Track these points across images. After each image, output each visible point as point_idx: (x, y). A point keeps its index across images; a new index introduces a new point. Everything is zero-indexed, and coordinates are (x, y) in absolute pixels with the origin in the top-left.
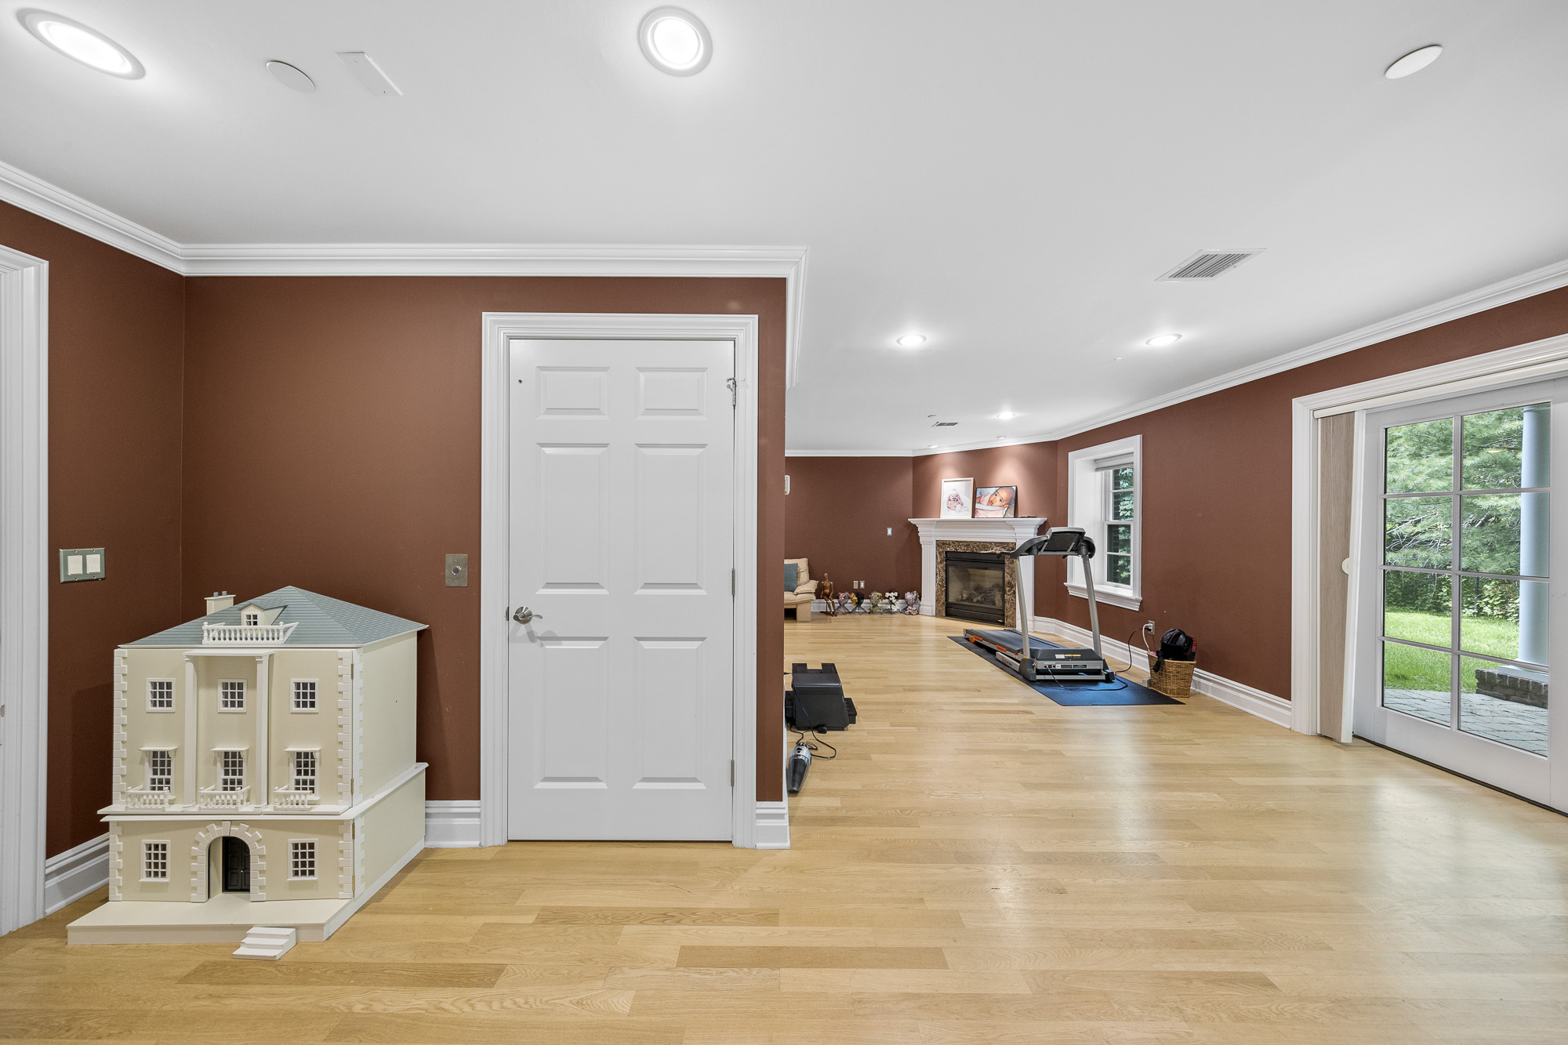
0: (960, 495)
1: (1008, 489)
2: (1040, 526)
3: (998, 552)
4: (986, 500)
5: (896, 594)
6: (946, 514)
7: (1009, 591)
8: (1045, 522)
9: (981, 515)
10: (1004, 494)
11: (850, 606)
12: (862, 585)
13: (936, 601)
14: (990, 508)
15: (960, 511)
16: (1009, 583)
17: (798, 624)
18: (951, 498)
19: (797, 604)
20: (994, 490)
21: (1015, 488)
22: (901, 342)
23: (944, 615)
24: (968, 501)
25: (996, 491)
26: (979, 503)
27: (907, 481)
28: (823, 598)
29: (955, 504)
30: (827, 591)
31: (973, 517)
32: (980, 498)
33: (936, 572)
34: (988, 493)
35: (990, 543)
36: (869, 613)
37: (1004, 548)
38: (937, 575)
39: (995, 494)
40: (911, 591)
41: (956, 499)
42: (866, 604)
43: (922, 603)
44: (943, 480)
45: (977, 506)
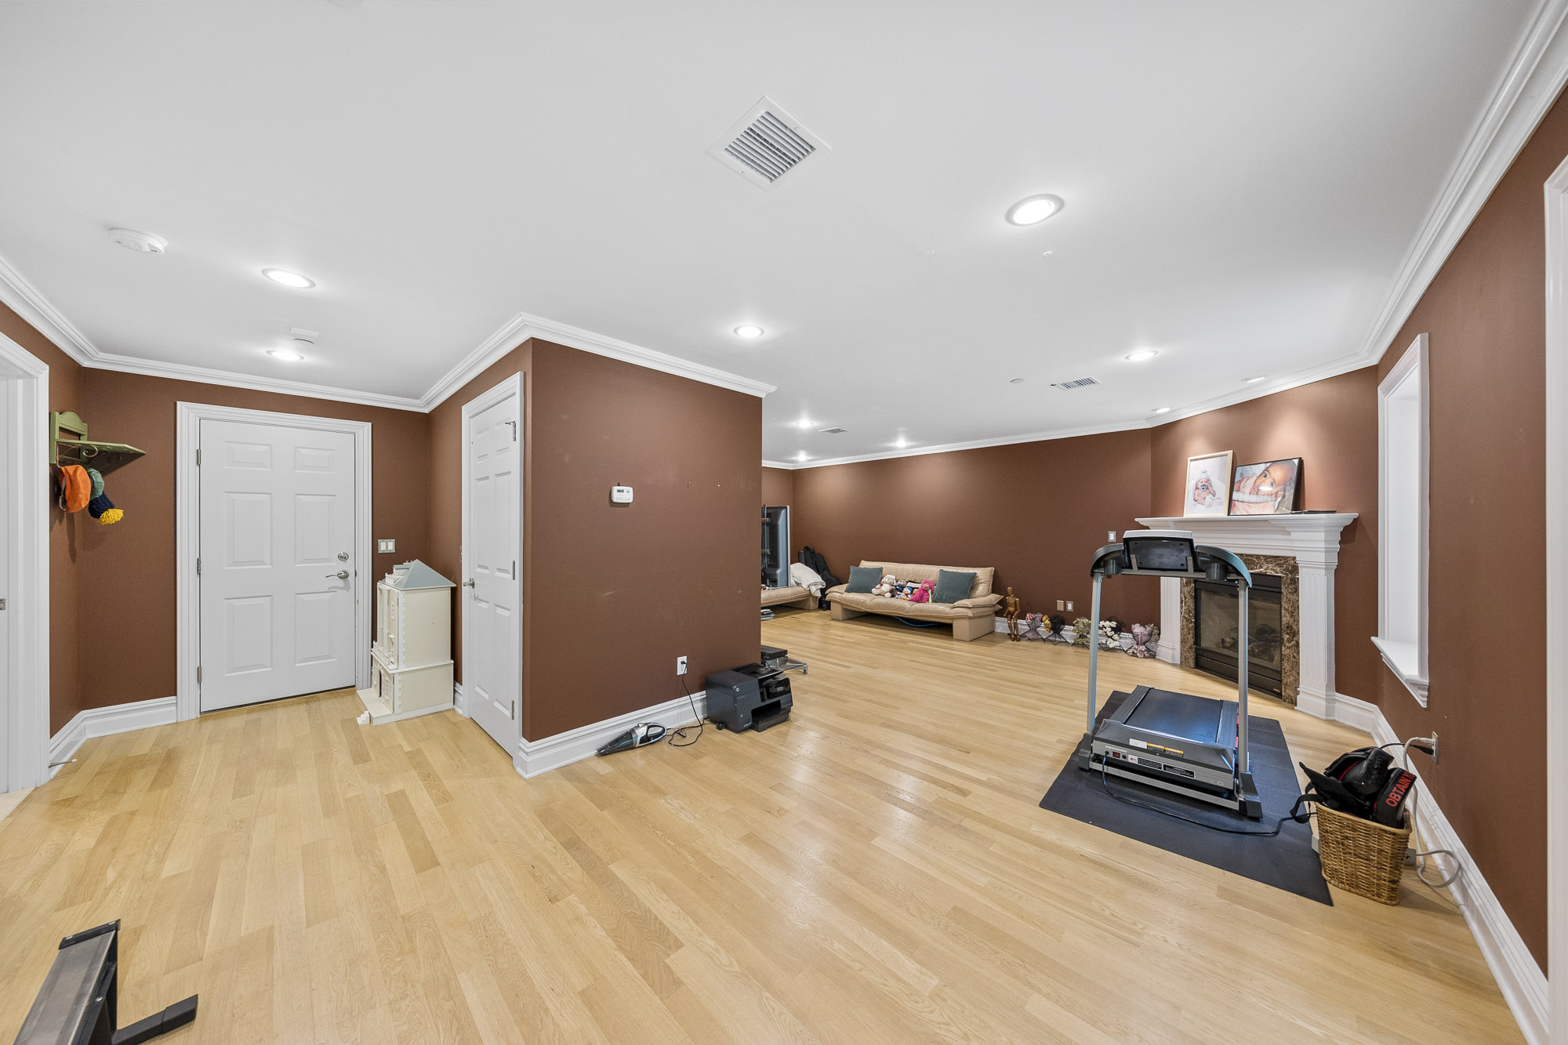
0: (1212, 479)
1: (1286, 465)
2: (1346, 528)
3: (1269, 572)
4: (1250, 483)
5: (1114, 624)
6: (1192, 511)
7: (1289, 641)
8: (1355, 520)
9: (1240, 510)
10: (1277, 473)
11: (1043, 630)
12: (1070, 607)
13: (1182, 642)
14: (1254, 498)
15: (1210, 506)
16: (1289, 627)
17: (955, 645)
18: (1199, 486)
19: (953, 618)
20: (1262, 467)
21: (1296, 462)
22: (740, 332)
23: (1192, 665)
24: (1222, 488)
25: (1267, 469)
26: (1238, 491)
27: (1143, 463)
28: (1006, 617)
29: (1204, 494)
30: (1011, 609)
31: (1229, 515)
32: (1240, 482)
33: (1181, 598)
34: (1254, 474)
35: (1258, 557)
36: (1073, 644)
37: (1280, 565)
38: (1181, 602)
39: (1264, 474)
40: (1143, 624)
41: (1206, 486)
42: (1068, 632)
43: (1160, 642)
44: (1189, 459)
45: (1235, 496)
